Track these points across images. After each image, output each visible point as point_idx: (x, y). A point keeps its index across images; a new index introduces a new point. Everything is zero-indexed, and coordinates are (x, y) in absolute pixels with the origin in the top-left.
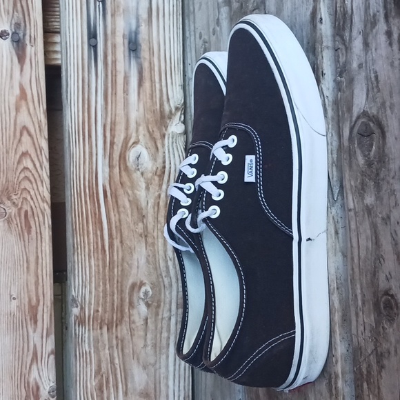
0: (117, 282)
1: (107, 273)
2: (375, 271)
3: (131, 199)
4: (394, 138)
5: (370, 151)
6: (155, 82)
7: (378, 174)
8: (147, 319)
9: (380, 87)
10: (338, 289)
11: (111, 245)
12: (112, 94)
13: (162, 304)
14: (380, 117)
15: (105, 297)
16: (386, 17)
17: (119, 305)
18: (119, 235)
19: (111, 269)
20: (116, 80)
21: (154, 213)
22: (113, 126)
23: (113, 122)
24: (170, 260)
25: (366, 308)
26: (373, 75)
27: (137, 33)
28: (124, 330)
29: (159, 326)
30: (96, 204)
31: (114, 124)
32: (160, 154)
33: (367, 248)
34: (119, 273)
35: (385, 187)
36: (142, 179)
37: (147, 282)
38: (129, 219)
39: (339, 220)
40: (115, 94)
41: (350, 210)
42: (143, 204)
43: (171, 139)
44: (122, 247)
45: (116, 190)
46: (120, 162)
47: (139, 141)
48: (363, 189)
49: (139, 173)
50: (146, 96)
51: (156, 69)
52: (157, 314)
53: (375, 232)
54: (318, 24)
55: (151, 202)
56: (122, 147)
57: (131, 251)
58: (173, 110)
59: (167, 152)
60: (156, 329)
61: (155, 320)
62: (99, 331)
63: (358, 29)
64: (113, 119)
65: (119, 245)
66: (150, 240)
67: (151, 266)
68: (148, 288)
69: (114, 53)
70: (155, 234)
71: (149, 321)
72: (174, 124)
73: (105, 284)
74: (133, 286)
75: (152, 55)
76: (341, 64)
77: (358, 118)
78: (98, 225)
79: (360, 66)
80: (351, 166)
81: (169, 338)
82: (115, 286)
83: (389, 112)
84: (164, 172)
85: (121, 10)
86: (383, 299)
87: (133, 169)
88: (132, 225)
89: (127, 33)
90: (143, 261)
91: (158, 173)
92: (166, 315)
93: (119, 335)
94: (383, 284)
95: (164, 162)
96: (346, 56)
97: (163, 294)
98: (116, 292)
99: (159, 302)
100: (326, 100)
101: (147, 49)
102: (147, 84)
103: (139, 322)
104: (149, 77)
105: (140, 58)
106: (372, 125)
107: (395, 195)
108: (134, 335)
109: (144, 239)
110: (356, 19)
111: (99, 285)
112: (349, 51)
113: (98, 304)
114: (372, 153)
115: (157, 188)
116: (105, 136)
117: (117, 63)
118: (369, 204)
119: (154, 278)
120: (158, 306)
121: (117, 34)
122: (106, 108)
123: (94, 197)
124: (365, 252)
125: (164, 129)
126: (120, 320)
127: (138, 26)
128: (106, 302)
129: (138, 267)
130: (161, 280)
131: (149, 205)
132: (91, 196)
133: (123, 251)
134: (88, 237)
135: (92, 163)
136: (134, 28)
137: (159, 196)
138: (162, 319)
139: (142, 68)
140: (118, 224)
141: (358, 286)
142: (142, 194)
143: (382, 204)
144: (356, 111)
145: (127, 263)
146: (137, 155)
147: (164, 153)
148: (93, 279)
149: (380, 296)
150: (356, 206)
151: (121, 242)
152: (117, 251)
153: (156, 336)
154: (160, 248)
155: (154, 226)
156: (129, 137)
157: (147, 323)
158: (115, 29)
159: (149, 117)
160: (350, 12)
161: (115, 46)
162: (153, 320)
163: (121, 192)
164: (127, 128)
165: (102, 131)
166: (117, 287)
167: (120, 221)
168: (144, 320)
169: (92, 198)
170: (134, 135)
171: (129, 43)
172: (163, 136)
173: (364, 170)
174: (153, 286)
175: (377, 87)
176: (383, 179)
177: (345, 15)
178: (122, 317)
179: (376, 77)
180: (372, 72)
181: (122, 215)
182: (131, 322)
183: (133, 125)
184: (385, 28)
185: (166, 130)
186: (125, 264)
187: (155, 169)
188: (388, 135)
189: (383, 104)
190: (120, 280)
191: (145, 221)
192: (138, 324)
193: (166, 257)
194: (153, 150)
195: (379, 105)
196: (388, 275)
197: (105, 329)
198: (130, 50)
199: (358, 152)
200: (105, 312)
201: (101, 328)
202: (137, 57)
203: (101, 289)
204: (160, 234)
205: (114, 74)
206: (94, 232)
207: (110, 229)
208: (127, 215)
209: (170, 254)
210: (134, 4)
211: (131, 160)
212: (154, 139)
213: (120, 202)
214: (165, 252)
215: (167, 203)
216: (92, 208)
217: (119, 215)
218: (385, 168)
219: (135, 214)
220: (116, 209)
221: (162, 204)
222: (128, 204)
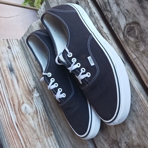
3: (28, 125)
4: (144, 22)
5: (135, 33)
6: (23, 80)
7: (142, 38)
9: (130, 12)
11: (26, 146)
12: (8, 87)
14: (135, 20)
18: (28, 141)
20: (8, 82)
21: (39, 128)
22: (12, 99)
23: (12, 97)
24: (51, 146)
26: (125, 11)
27: (11, 65)
30: (15, 130)
32: (34, 105)
35: (147, 39)
36: (30, 116)
38: (30, 134)
40: (9, 87)
41: (135, 59)
42: (34, 126)
43: (36, 99)
44: (31, 146)
45: (21, 123)
46: (19, 112)
47: (24, 102)
48: (137, 47)
49: (28, 114)
50: (21, 86)
51: (22, 76)
54: (94, 15)
55: (36, 124)
56: (18, 105)
57: (35, 146)
58: (33, 89)
59: (36, 104)
63: (113, 3)
65: (29, 145)
66: (41, 140)
69: (5, 73)
70: (42, 137)
72: (35, 93)
75: (19, 71)
76: (110, 18)
77: (125, 28)
78: (18, 139)
79: (118, 13)
80: (128, 45)
84: (37, 112)
85: (3, 58)
87: (25, 113)
88: (32, 136)
89: (7, 66)
91: (35, 113)
95: (36, 108)
96: (111, 14)
101: (17, 70)
102: (20, 81)
104: (20, 79)
105: (15, 73)
106: (132, 25)
109: (38, 140)
112: (112, 12)
115: (37, 118)
116: (10, 103)
117: (7, 76)
118: (143, 50)
121: (4, 66)
122: (8, 92)
123: (13, 128)
125: (32, 96)
127: (11, 63)
131: (36, 126)
134: (15, 145)
135: (8, 114)
136: (9, 64)
137: (39, 121)
139: (17, 76)
140: (26, 136)
142: (32, 122)
144: (123, 27)
146: (25, 107)
147: (35, 104)
150: (137, 55)
151: (30, 144)
154: (46, 142)
155: (40, 134)
156: (20, 102)
158: (3, 65)
159: (25, 93)
161: (4, 70)
163: (23, 123)
164: (18, 98)
165: (9, 101)
170: (21, 100)
171: (9, 69)
172: (33, 98)
173: (135, 41)
176: (145, 38)
177: (105, 3)
179: (127, 11)
181: (27, 133)
185: (33, 96)
187: (33, 111)
189: (134, 16)
191: (36, 133)
193: (49, 145)
194: (30, 104)
195: (132, 17)
198: (10, 71)
199: (130, 38)
202: (14, 73)
204: (44, 136)
205: (7, 80)
206: (17, 142)
207: (23, 140)
208: (29, 132)
209: (50, 144)
210: (7, 56)
211: (23, 110)
212: (29, 100)
213: (24, 128)
214: (48, 143)
215: (42, 123)
216: (14, 132)
217: (25, 133)
218: (144, 33)
219: (32, 131)
220: (23, 131)
221: (41, 124)
222: (27, 128)
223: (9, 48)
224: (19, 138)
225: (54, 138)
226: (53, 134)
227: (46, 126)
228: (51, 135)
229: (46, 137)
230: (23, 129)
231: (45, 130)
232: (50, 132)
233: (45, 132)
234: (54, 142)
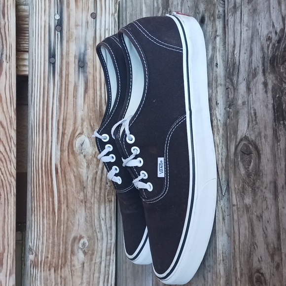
0: (63, 236)
1: (56, 230)
2: (250, 253)
3: (76, 174)
4: (267, 160)
5: (250, 165)
6: (96, 90)
7: (254, 184)
8: (84, 263)
9: (258, 121)
10: (223, 260)
11: (60, 209)
12: (65, 98)
13: (95, 252)
14: (257, 143)
15: (53, 247)
16: (264, 72)
17: (64, 253)
18: (66, 201)
19: (59, 227)
20: (68, 88)
21: (92, 185)
23: (65, 118)
24: (103, 219)
25: (243, 279)
26: (252, 112)
27: (85, 54)
28: (66, 272)
29: (93, 268)
30: (50, 178)
31: (65, 120)
33: (245, 236)
34: (65, 229)
35: (259, 194)
36: (84, 160)
37: (85, 236)
38: (74, 190)
39: (226, 209)
40: (67, 98)
41: (234, 205)
42: (85, 178)
44: (67, 210)
45: (65, 168)
46: (68, 148)
47: (83, 132)
49: (82, 155)
50: (90, 100)
51: (98, 80)
52: (91, 260)
53: (252, 225)
54: (215, 67)
55: (90, 177)
56: (71, 136)
57: (74, 212)
60: (90, 270)
61: (90, 264)
62: (48, 272)
63: (243, 77)
64: (65, 116)
65: (66, 208)
66: (88, 205)
67: (88, 224)
68: (85, 240)
69: (67, 69)
70: (92, 201)
71: (85, 265)
73: (54, 237)
74: (75, 239)
75: (95, 71)
76: (230, 99)
77: (241, 140)
78: (50, 194)
79: (244, 103)
80: (235, 174)
81: (99, 277)
82: (61, 239)
83: (263, 140)
85: (74, 38)
86: (256, 275)
87: (78, 153)
88: (75, 194)
89: (77, 54)
90: (82, 220)
92: (98, 260)
93: (63, 275)
94: (256, 265)
96: (234, 94)
97: (96, 244)
98: (62, 243)
99: (93, 250)
100: (219, 122)
101: (92, 66)
102: (91, 92)
103: (78, 266)
104: (92, 86)
105: (86, 73)
106: (251, 147)
107: (267, 201)
108: (74, 275)
109: (84, 204)
110: (242, 69)
111: (49, 238)
112: (236, 91)
113: (48, 252)
114: (251, 167)
115: (95, 167)
116: (58, 129)
117: (69, 76)
118: (247, 204)
119: (90, 233)
120: (93, 254)
121: (70, 55)
122: (60, 108)
123: (48, 173)
124: (244, 238)
126: (64, 264)
127: (86, 50)
128: (54, 251)
129: (79, 225)
130: (95, 234)
131: (89, 179)
132: (46, 172)
133: (68, 213)
134: (43, 202)
135: (48, 148)
136: (82, 51)
137: (97, 172)
138: (95, 263)
139: (87, 80)
140: (65, 193)
141: (238, 262)
142: (83, 171)
143: (257, 206)
144: (240, 135)
145: (71, 222)
146: (81, 142)
148: (45, 233)
149: (253, 272)
150: (238, 203)
151: (67, 206)
152: (64, 213)
153: (90, 276)
154: (95, 211)
155: (92, 195)
156: (75, 131)
157: (84, 266)
158: (69, 51)
159: (91, 115)
160: (237, 63)
161: (68, 64)
162: (89, 264)
163: (68, 169)
164: (75, 123)
165: (57, 125)
166: (63, 240)
167: (67, 190)
168: (81, 264)
169: (47, 174)
170: (80, 128)
171: (79, 62)
173: (244, 178)
174: (89, 239)
175: (256, 120)
176: (258, 188)
177: (234, 65)
178: (66, 262)
179: (255, 114)
180: (252, 109)
181: (68, 187)
182: (72, 266)
183: (79, 121)
184: (263, 80)
186: (69, 222)
187: (94, 153)
188: (262, 157)
189: (260, 133)
190: (65, 234)
191: (85, 191)
192: (77, 267)
193: (99, 217)
195: (256, 133)
196: (260, 258)
197: (53, 270)
198: (79, 67)
199: (241, 165)
200: (53, 258)
201: (50, 270)
202: (84, 72)
203: (51, 241)
204: (96, 200)
205: (67, 84)
206: (48, 199)
207: (59, 197)
208: (72, 187)
209: (103, 215)
210: (84, 34)
211: (77, 146)
213: (67, 177)
214: (99, 213)
215: (102, 178)
216: (47, 181)
217: (66, 186)
218: (260, 180)
219: (78, 185)
220: (64, 182)
221: (98, 178)
222: (73, 179)
223: (94, 16)
225: (113, 208)
226: (113, 200)
227: (107, 184)
228: (110, 201)
229: (99, 202)
230: (65, 179)
231: (103, 191)
232: (110, 197)
233: (100, 193)
234: (111, 214)
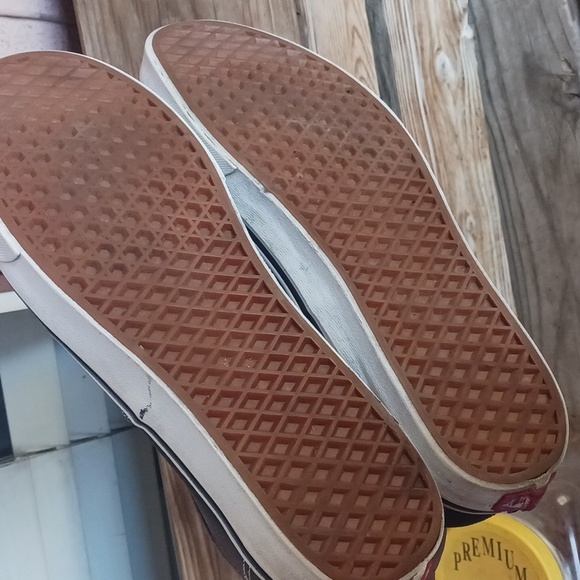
3: (444, 115)
13: (484, 236)
18: (442, 158)
21: (464, 132)
22: (420, 29)
23: (419, 24)
24: (483, 186)
32: (459, 62)
36: (449, 92)
37: (470, 212)
42: (454, 121)
43: (464, 45)
44: (446, 171)
45: (432, 105)
47: (441, 47)
49: (446, 85)
52: (482, 248)
56: (430, 54)
57: (453, 176)
58: (462, 11)
66: (465, 163)
67: (470, 194)
68: (471, 218)
70: (468, 157)
72: (465, 27)
74: (461, 216)
84: (464, 85)
87: (441, 80)
90: (463, 188)
91: (460, 86)
92: (489, 248)
95: (463, 72)
97: (483, 224)
99: (482, 233)
109: (460, 162)
115: (462, 103)
116: (416, 41)
119: (474, 206)
120: (482, 238)
129: (461, 195)
130: (479, 208)
131: (459, 122)
132: (416, 112)
135: (411, 72)
137: (465, 111)
138: (487, 252)
140: (439, 145)
142: (451, 109)
146: (442, 63)
147: (462, 61)
151: (445, 166)
155: (465, 146)
159: (444, 19)
163: (436, 106)
164: (430, 33)
165: (413, 35)
167: (440, 142)
169: (416, 115)
170: (436, 40)
172: (458, 42)
174: (475, 216)
181: (441, 135)
183: (434, 29)
185: (459, 34)
187: (457, 80)
191: (458, 141)
193: (479, 183)
194: (453, 57)
204: (471, 156)
209: (481, 178)
211: (438, 69)
212: (452, 45)
213: (437, 119)
214: (478, 176)
215: (471, 120)
220: (435, 127)
221: (468, 122)
222: (442, 122)
224: (427, 144)
225: (490, 166)
226: (487, 155)
227: (478, 129)
228: (485, 157)
229: (474, 158)
230: (436, 122)
231: (475, 140)
232: (484, 150)
233: (473, 144)
